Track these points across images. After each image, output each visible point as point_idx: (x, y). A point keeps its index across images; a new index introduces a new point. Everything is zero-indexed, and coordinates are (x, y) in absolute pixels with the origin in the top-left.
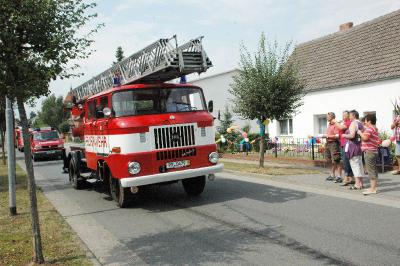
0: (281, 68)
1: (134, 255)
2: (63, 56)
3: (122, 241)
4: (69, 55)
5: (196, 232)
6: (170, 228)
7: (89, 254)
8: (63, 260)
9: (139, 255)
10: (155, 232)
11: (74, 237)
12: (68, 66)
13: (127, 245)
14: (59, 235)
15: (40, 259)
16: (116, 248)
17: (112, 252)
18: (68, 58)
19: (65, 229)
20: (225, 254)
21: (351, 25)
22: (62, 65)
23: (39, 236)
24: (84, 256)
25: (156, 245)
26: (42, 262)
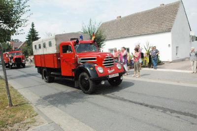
0: (97, 31)
1: (47, 102)
2: (16, 26)
3: (41, 97)
4: (19, 26)
5: (69, 92)
6: (59, 92)
7: (29, 102)
8: (20, 105)
9: (49, 102)
10: (53, 93)
11: (22, 96)
12: (18, 30)
13: (43, 98)
14: (16, 96)
15: (11, 105)
16: (39, 100)
17: (38, 101)
19: (18, 94)
20: (81, 100)
21: (120, 17)
22: (16, 29)
23: (10, 97)
25: (55, 98)
26: (12, 106)
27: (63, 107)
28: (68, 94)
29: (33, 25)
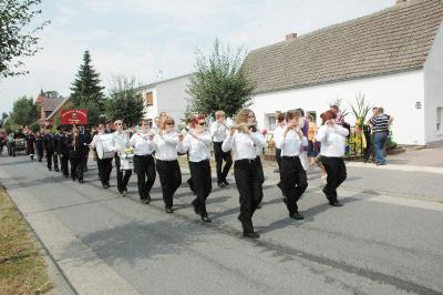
0: (233, 71)
1: (90, 250)
3: (78, 237)
4: (13, 53)
7: (43, 251)
8: (14, 259)
9: (94, 251)
11: (30, 234)
12: (11, 63)
14: (14, 233)
17: (67, 248)
18: (12, 55)
21: (295, 35)
24: (36, 254)
25: (111, 239)
27: (125, 265)
28: (148, 229)
29: (87, 58)
